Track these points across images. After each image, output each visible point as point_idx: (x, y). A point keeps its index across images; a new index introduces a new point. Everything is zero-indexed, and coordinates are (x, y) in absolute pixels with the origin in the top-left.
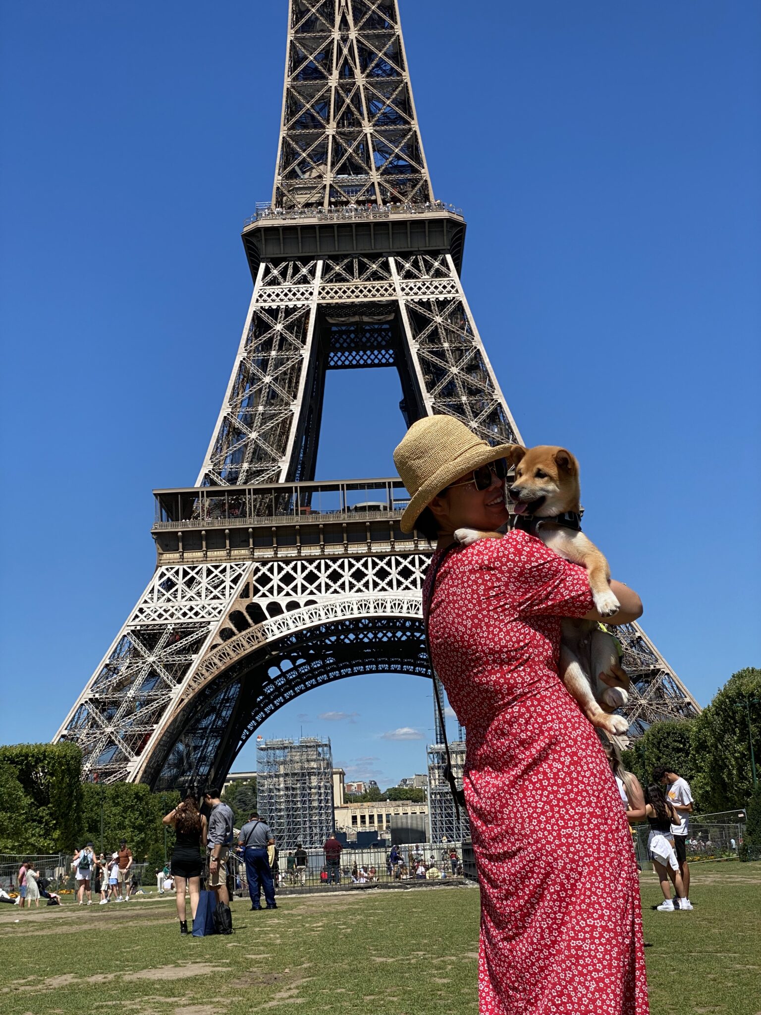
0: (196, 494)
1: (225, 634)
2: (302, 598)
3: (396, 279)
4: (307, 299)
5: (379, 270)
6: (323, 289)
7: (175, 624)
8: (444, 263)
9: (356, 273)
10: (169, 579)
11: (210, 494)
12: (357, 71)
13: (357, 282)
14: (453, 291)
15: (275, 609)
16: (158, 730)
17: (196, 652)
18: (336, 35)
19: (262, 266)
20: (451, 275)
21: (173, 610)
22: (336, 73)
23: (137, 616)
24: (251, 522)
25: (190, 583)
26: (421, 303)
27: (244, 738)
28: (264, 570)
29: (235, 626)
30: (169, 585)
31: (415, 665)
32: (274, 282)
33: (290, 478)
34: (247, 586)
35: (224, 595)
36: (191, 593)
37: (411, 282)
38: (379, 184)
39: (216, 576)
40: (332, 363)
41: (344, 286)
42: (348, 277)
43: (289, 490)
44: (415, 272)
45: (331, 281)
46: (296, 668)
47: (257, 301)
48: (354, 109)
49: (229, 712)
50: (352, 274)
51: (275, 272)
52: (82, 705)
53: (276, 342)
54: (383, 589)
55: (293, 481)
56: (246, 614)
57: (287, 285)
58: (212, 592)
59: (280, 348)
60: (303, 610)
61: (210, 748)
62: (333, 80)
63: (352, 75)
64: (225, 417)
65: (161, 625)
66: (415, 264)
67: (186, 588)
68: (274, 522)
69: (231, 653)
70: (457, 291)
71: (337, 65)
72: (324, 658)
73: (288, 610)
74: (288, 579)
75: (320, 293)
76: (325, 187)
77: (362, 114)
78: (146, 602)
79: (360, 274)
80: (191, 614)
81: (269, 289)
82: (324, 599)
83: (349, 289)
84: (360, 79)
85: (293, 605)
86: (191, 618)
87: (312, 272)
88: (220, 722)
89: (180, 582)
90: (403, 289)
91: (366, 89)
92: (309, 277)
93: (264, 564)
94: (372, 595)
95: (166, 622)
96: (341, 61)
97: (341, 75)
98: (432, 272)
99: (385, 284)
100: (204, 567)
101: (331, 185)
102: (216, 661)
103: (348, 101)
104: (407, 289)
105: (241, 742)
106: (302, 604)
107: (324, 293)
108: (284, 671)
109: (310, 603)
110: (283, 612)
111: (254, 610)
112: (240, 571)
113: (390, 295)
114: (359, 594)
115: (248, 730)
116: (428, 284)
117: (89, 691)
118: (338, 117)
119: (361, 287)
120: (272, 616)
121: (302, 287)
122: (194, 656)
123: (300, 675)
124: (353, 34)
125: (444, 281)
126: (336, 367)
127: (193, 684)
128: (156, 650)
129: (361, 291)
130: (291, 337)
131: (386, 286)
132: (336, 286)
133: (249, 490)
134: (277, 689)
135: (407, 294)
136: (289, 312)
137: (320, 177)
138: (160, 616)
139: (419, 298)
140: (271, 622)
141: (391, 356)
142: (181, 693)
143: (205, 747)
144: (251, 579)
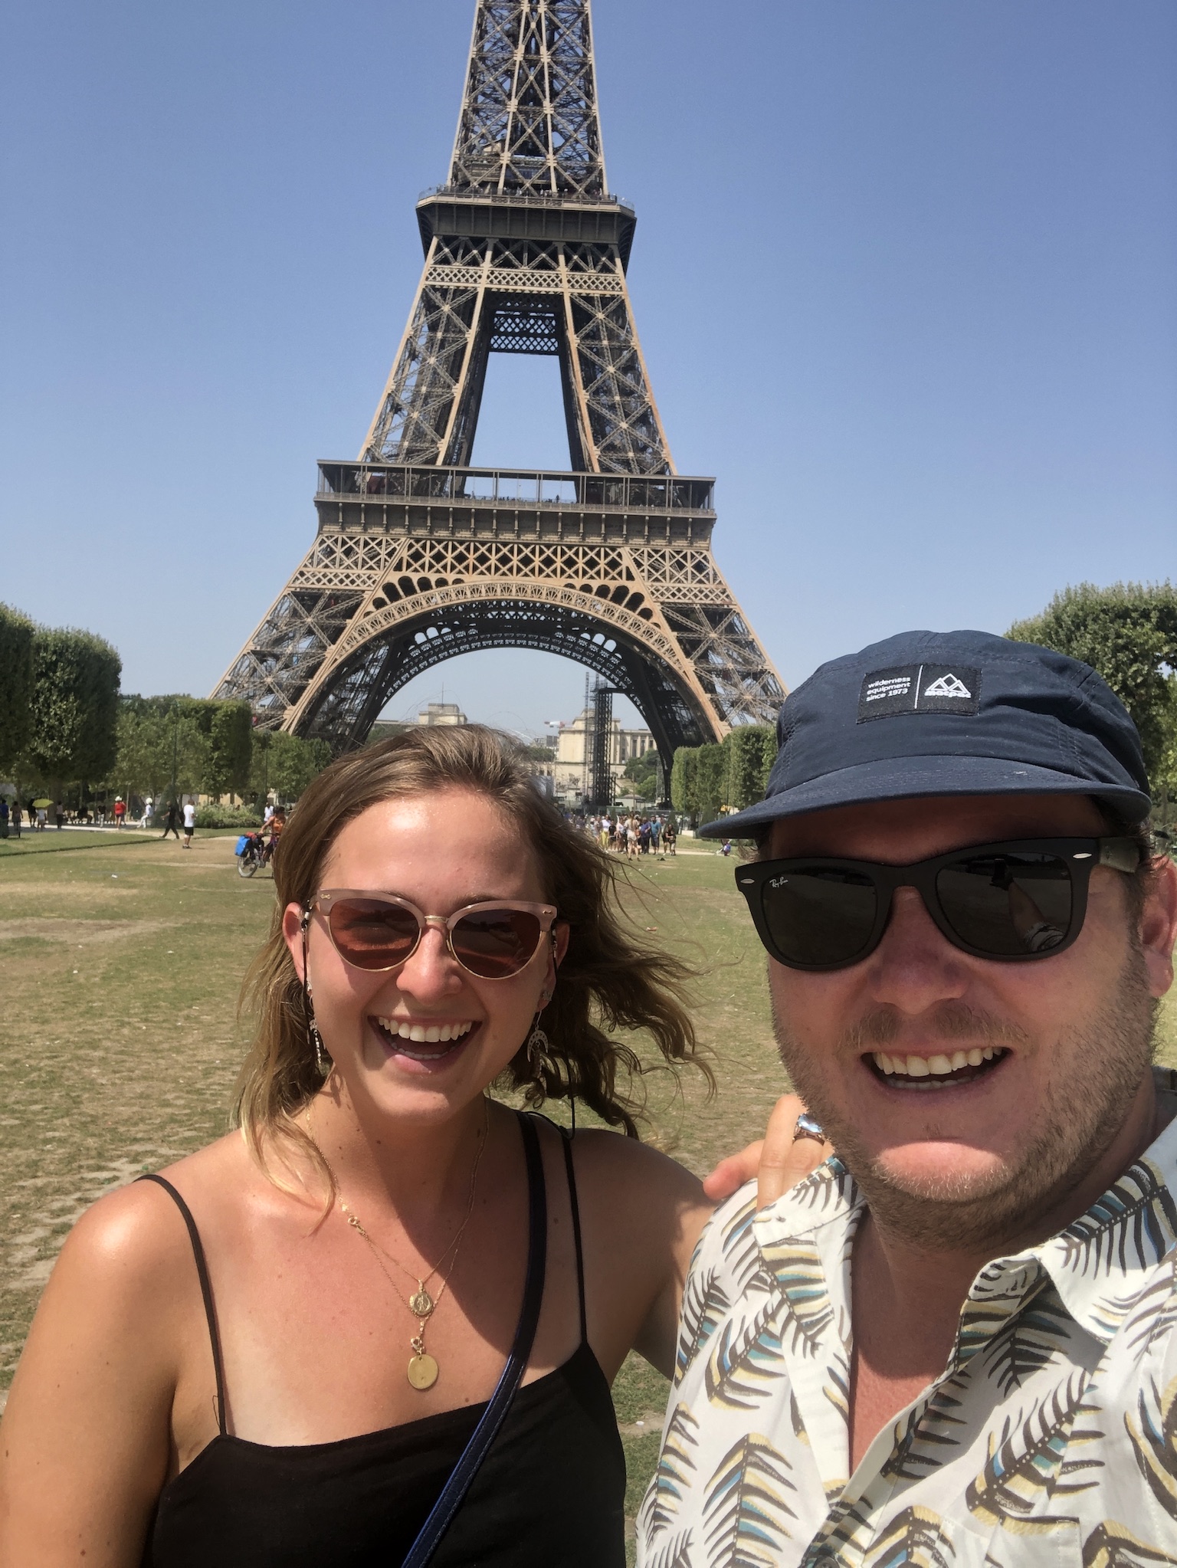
0: (358, 468)
1: (379, 603)
2: (450, 577)
3: (563, 270)
4: (475, 281)
5: (548, 259)
6: (492, 273)
7: (332, 590)
8: (612, 259)
9: (525, 260)
10: (328, 546)
11: (371, 469)
12: (543, 49)
13: (525, 269)
14: (617, 288)
15: (425, 584)
16: (314, 684)
17: (351, 617)
19: (435, 241)
20: (616, 271)
21: (331, 576)
22: (522, 47)
23: (297, 578)
24: (408, 501)
25: (348, 552)
26: (585, 297)
27: (389, 695)
28: (418, 546)
29: (388, 597)
30: (329, 552)
31: (550, 643)
32: (445, 261)
33: (447, 461)
34: (401, 560)
35: (379, 567)
36: (348, 562)
37: (578, 275)
38: (555, 169)
39: (373, 547)
40: (496, 346)
41: (512, 272)
42: (517, 263)
43: (446, 473)
44: (582, 264)
45: (500, 266)
46: (441, 636)
47: (427, 278)
48: (536, 86)
49: (377, 671)
50: (522, 262)
51: (446, 250)
52: (244, 655)
53: (442, 326)
54: (526, 575)
55: (449, 464)
56: (398, 587)
57: (456, 266)
58: (368, 563)
59: (446, 331)
60: (450, 588)
61: (357, 701)
62: (519, 55)
63: (538, 51)
64: (389, 394)
65: (319, 589)
66: (584, 258)
67: (344, 557)
68: (430, 503)
69: (383, 621)
70: (621, 288)
71: (524, 37)
72: (467, 629)
73: (437, 586)
74: (439, 557)
75: (488, 277)
76: (501, 166)
77: (543, 92)
78: (306, 566)
79: (529, 262)
80: (347, 581)
81: (440, 268)
82: (471, 579)
83: (517, 275)
84: (545, 57)
85: (442, 583)
86: (347, 585)
87: (483, 255)
88: (368, 679)
89: (339, 551)
90: (569, 281)
91: (550, 67)
92: (480, 260)
93: (418, 541)
94: (515, 580)
95: (324, 587)
96: (529, 35)
97: (528, 49)
98: (599, 267)
99: (552, 273)
100: (362, 538)
101: (507, 165)
102: (369, 627)
103: (531, 78)
104: (573, 281)
106: (450, 582)
107: (492, 277)
108: (430, 637)
109: (457, 581)
110: (431, 588)
111: (406, 583)
112: (395, 545)
113: (556, 285)
114: (504, 577)
115: (394, 688)
116: (593, 279)
117: (251, 643)
118: (521, 94)
119: (529, 275)
120: (422, 590)
121: (472, 269)
122: (348, 621)
123: (444, 642)
125: (610, 277)
126: (499, 350)
127: (345, 645)
128: (314, 612)
129: (529, 279)
130: (458, 320)
131: (553, 277)
132: (505, 271)
133: (408, 469)
134: (423, 653)
135: (573, 286)
136: (458, 292)
137: (497, 155)
138: (319, 581)
139: (584, 292)
140: (420, 595)
141: (553, 343)
142: (336, 653)
143: (353, 700)
144: (405, 554)
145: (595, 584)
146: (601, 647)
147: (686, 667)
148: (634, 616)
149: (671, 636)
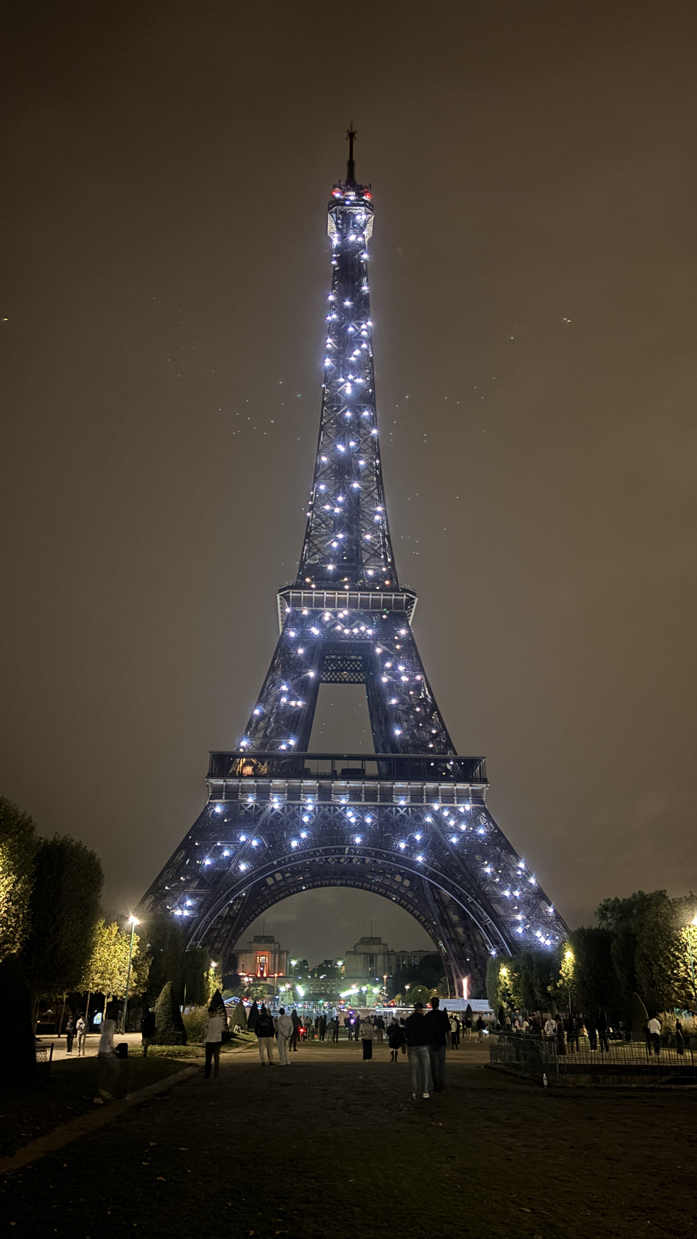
9: (347, 624)
17: (230, 863)
26: (387, 645)
27: (245, 925)
28: (278, 810)
32: (295, 626)
40: (324, 679)
42: (342, 626)
46: (284, 878)
49: (239, 907)
50: (345, 624)
51: (297, 620)
53: (293, 664)
59: (296, 667)
61: (223, 930)
63: (351, 506)
79: (350, 624)
84: (356, 508)
87: (320, 621)
88: (232, 913)
92: (318, 624)
96: (345, 498)
97: (344, 506)
100: (239, 805)
101: (334, 569)
103: (347, 521)
105: (243, 928)
112: (262, 809)
113: (366, 638)
116: (391, 633)
122: (227, 867)
126: (326, 682)
129: (349, 636)
130: (303, 660)
135: (378, 638)
139: (385, 642)
141: (361, 677)
143: (220, 929)
144: (269, 815)
146: (401, 884)
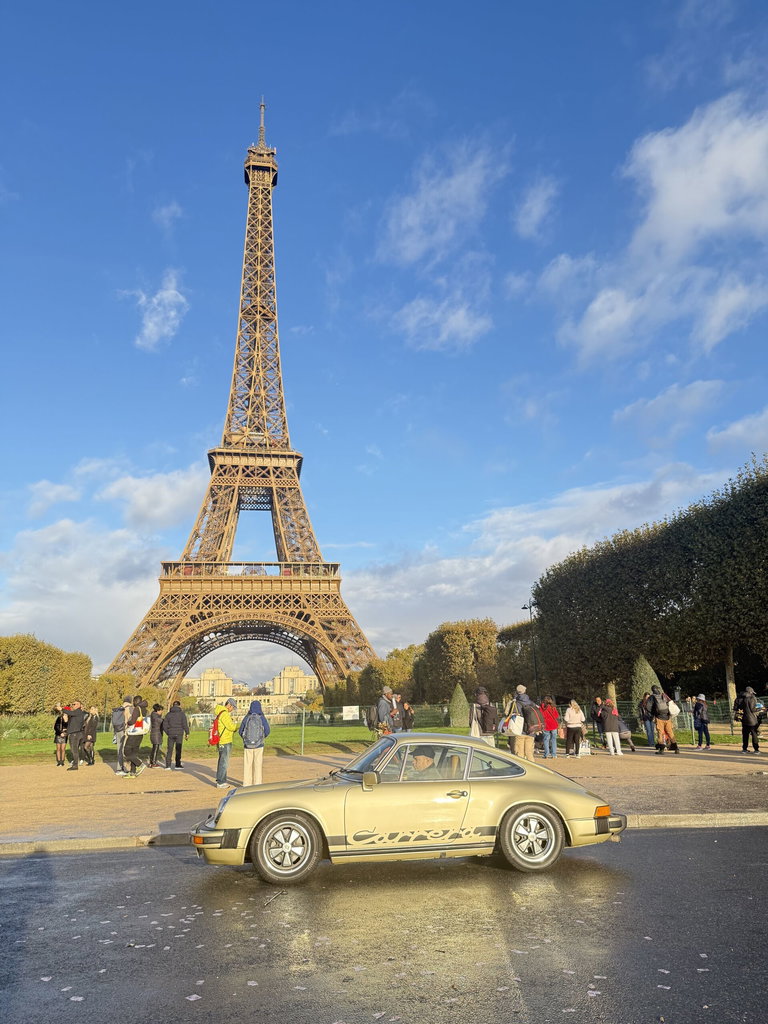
0: (179, 564)
1: (188, 625)
2: (222, 610)
3: (272, 478)
4: (234, 483)
5: (266, 473)
6: (241, 480)
7: (166, 619)
8: (293, 473)
10: (165, 599)
11: (186, 564)
12: (262, 390)
13: (256, 477)
15: (210, 615)
17: (175, 632)
18: (254, 373)
19: (216, 467)
20: (295, 478)
21: (166, 613)
22: (253, 389)
23: (149, 615)
24: (203, 577)
25: (173, 602)
26: (283, 489)
27: (190, 666)
28: (207, 598)
29: (193, 621)
30: (165, 602)
31: (269, 637)
32: (220, 475)
33: (220, 560)
34: (199, 604)
35: (189, 608)
36: (174, 606)
37: (279, 479)
38: (268, 437)
39: (186, 599)
40: (243, 508)
41: (250, 478)
42: (252, 475)
44: (281, 475)
45: (245, 476)
47: (213, 482)
48: (259, 405)
50: (254, 474)
51: (221, 470)
52: (122, 652)
53: (219, 502)
54: (257, 608)
56: (198, 616)
57: (225, 477)
58: (183, 606)
59: (221, 504)
60: (223, 615)
62: (252, 393)
63: (260, 391)
64: (194, 530)
65: (160, 620)
66: (281, 473)
67: (172, 604)
68: (214, 578)
69: (190, 633)
70: (297, 485)
71: (254, 386)
73: (216, 615)
74: (217, 602)
75: (239, 481)
77: (262, 407)
78: (154, 609)
79: (257, 474)
80: (174, 615)
81: (218, 478)
82: (232, 611)
83: (252, 480)
84: (263, 393)
85: (218, 613)
86: (173, 617)
87: (237, 472)
89: (170, 602)
90: (275, 483)
91: (265, 397)
92: (236, 474)
94: (252, 610)
95: (162, 618)
96: (256, 385)
97: (255, 390)
98: (287, 476)
100: (181, 595)
101: (247, 436)
102: (183, 636)
103: (257, 401)
104: (277, 482)
106: (222, 613)
107: (241, 482)
109: (226, 613)
110: (213, 616)
111: (201, 615)
112: (196, 598)
113: (270, 484)
114: (247, 610)
116: (285, 481)
117: (126, 647)
118: (253, 408)
119: (258, 480)
120: (209, 617)
121: (232, 478)
122: (174, 634)
124: (261, 374)
125: (292, 480)
127: (172, 645)
128: (157, 630)
129: (257, 482)
130: (226, 499)
131: (268, 480)
132: (247, 478)
134: (207, 646)
135: (277, 485)
136: (226, 487)
138: (160, 616)
139: (282, 486)
140: (208, 619)
141: (268, 506)
142: (167, 649)
144: (200, 601)
145: (289, 611)
147: (332, 646)
148: (307, 624)
149: (324, 632)
